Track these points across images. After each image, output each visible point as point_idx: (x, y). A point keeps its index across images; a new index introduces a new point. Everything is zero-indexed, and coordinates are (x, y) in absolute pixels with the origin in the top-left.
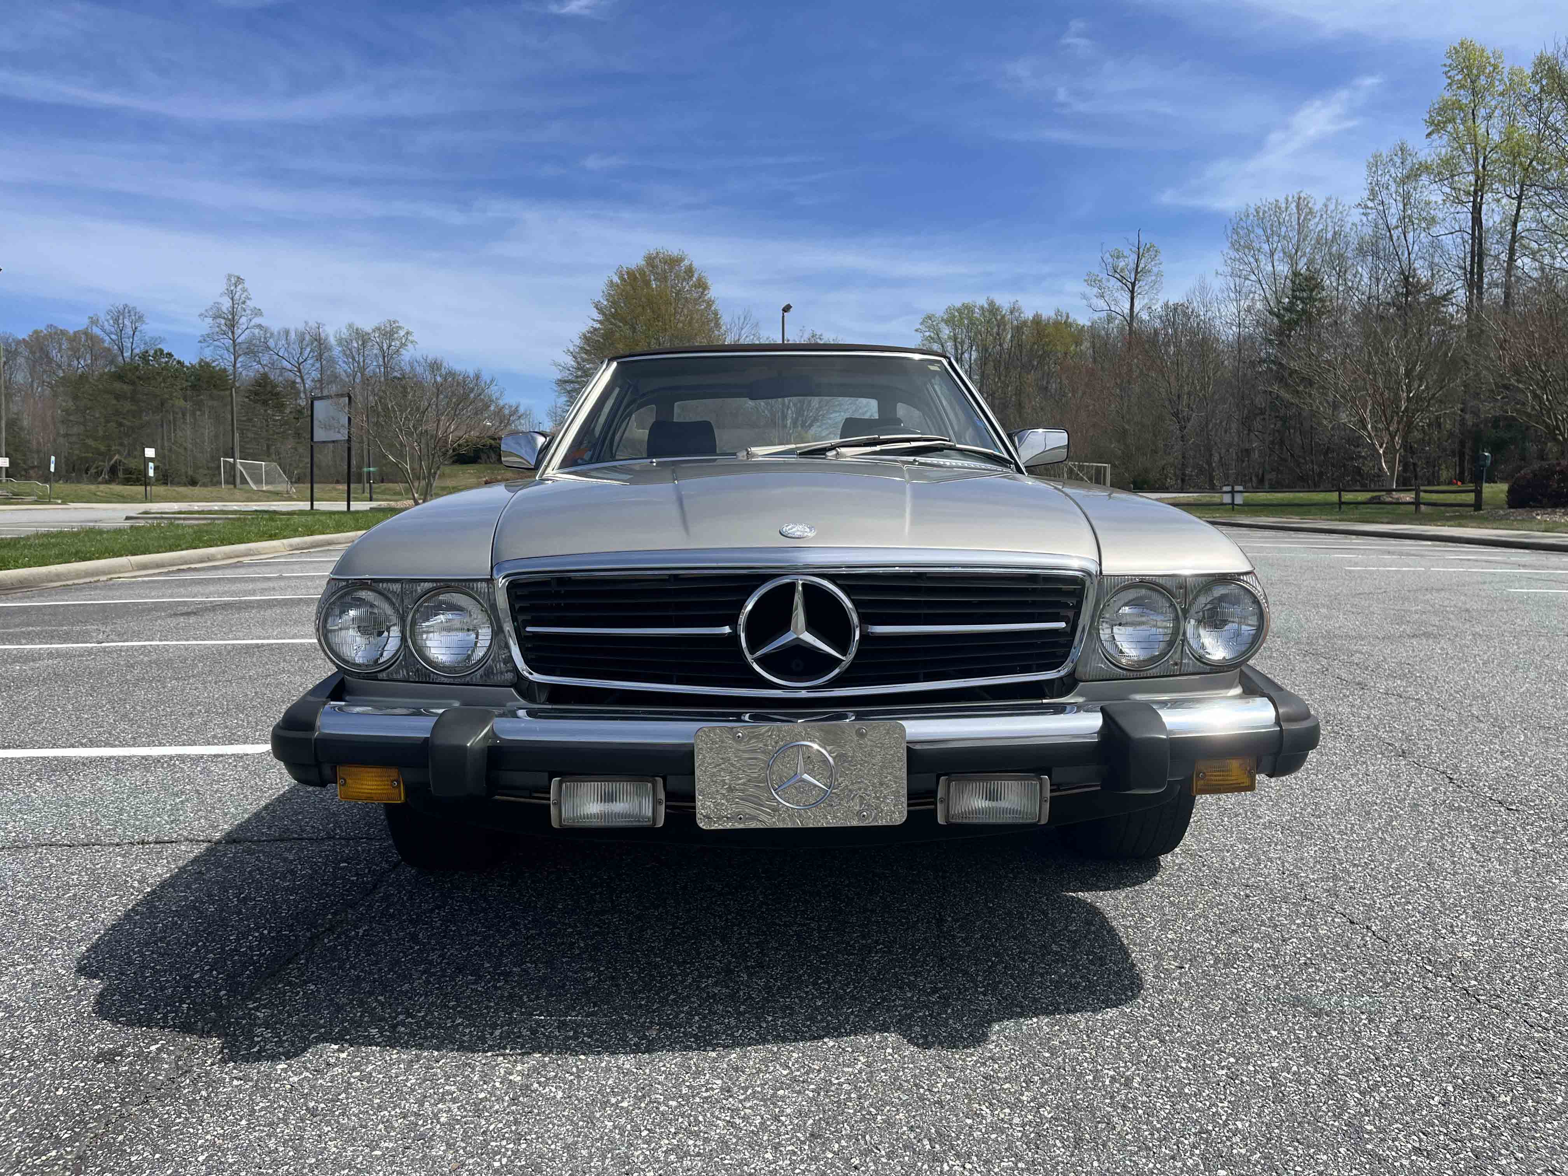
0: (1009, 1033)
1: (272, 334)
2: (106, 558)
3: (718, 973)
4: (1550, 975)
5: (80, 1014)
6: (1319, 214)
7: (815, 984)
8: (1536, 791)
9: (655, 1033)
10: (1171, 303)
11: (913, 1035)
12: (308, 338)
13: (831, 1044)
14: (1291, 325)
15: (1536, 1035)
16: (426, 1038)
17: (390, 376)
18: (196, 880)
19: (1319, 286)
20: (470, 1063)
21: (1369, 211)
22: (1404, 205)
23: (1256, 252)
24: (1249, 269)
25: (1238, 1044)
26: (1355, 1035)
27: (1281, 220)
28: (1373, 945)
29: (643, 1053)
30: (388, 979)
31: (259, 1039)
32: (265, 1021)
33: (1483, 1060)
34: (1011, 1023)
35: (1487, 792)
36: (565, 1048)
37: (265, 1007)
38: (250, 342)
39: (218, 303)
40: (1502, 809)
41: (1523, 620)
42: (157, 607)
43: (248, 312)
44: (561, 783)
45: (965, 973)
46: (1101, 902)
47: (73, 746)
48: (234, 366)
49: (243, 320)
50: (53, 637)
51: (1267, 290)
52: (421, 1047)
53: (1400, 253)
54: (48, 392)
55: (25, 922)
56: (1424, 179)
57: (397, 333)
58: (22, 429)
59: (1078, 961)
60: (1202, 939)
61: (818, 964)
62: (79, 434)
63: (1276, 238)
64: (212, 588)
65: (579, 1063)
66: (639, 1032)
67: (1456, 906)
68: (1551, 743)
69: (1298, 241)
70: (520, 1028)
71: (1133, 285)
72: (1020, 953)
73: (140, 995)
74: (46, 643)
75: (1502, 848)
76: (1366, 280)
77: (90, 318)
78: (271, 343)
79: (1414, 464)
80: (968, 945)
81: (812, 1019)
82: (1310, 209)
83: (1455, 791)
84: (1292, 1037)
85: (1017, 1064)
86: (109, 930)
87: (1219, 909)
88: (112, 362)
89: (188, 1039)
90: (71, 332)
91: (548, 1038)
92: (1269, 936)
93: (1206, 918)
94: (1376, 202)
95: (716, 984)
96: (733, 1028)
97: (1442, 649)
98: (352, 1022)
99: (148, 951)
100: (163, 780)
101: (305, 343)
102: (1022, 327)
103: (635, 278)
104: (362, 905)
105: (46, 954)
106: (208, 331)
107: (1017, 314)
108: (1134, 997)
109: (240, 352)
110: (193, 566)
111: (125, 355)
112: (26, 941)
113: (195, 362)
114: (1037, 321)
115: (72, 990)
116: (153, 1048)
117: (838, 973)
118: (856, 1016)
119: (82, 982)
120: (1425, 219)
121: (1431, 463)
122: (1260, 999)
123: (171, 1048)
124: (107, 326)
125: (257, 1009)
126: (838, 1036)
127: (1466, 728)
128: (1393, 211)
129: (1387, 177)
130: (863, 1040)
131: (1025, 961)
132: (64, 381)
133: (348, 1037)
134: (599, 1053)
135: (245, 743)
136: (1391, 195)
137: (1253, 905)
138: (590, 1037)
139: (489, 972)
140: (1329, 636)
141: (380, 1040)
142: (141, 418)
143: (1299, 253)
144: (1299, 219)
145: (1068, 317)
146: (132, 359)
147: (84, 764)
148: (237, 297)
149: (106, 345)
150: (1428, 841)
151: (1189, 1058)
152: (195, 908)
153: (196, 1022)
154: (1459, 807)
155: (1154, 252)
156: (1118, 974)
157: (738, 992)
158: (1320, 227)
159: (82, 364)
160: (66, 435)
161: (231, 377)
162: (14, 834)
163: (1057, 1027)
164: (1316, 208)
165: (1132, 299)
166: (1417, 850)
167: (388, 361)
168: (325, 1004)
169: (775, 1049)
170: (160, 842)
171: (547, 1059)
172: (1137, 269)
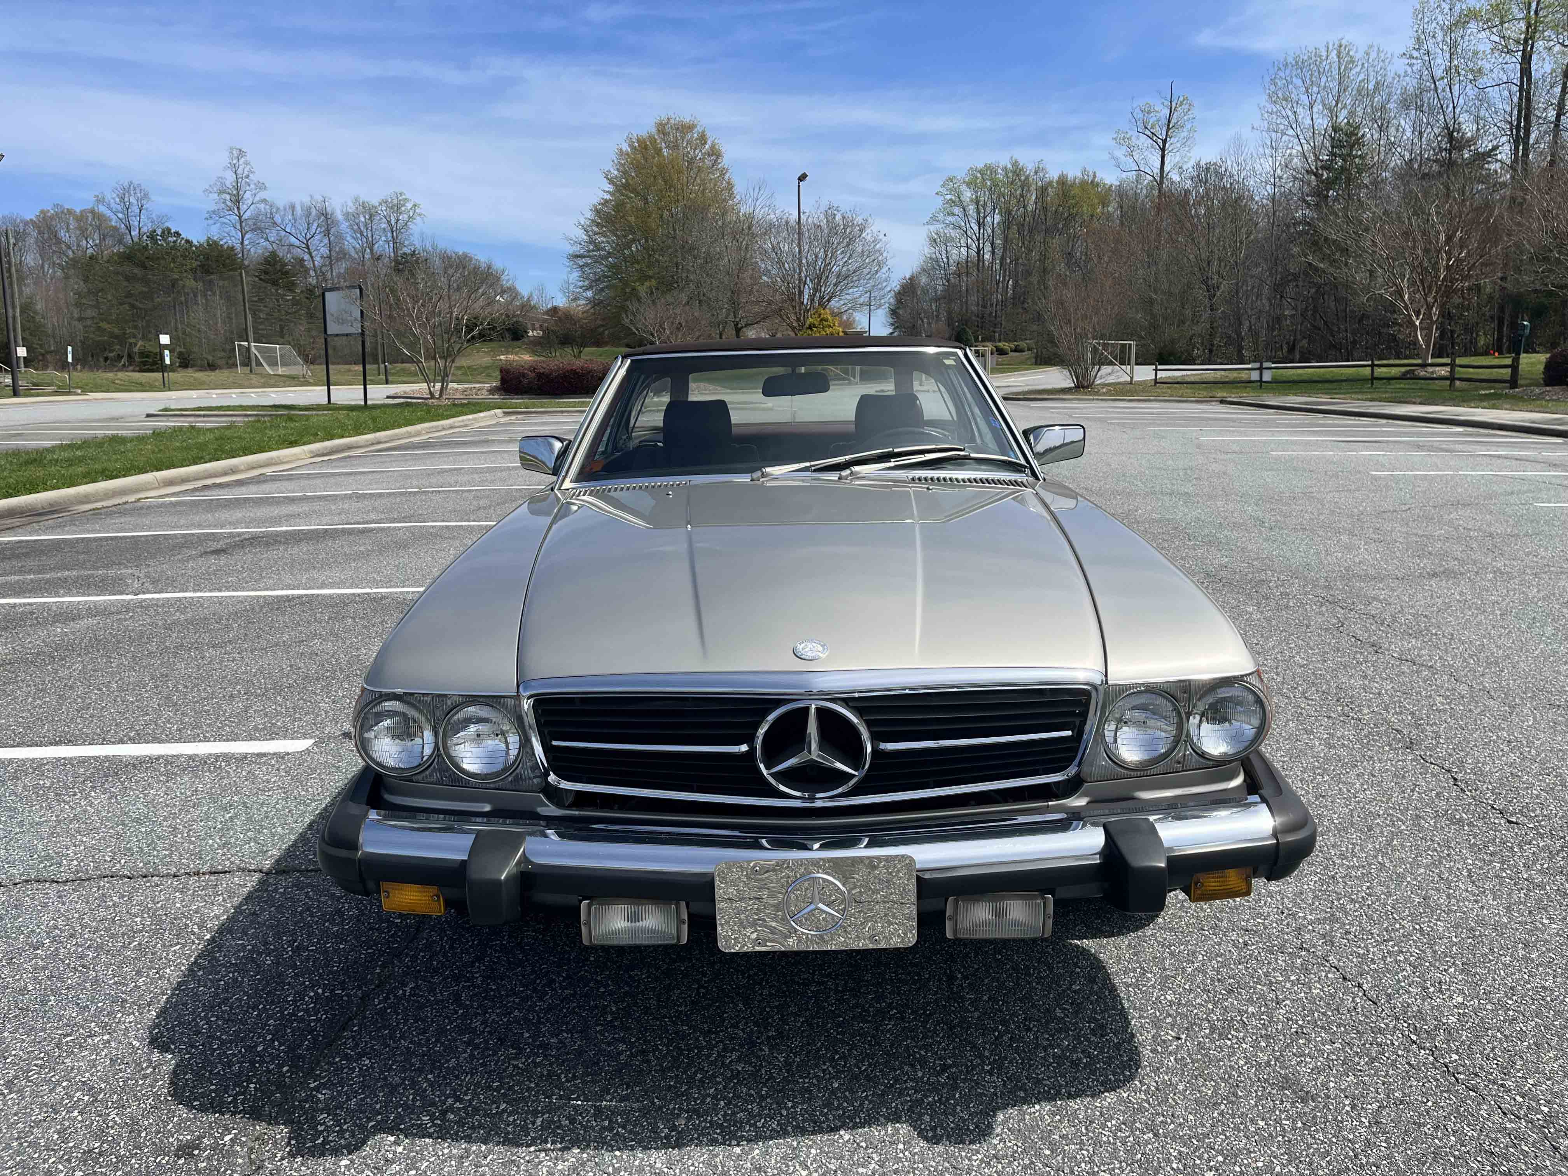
0: (1013, 1124)
1: (278, 209)
2: (132, 475)
3: (741, 1046)
4: (1528, 1047)
5: (157, 1096)
6: (1360, 63)
7: (832, 1059)
8: (1538, 797)
9: (683, 1123)
10: (1203, 163)
11: (923, 1127)
12: (314, 212)
13: (847, 1137)
14: (1329, 184)
15: (1508, 1126)
16: (473, 1128)
17: (400, 252)
18: (252, 922)
19: (1359, 142)
20: (515, 1160)
21: (1414, 61)
22: (1451, 54)
23: (1295, 105)
24: (1286, 123)
25: (1227, 1138)
26: (1337, 1126)
27: (1321, 70)
28: (1363, 1007)
29: (673, 1149)
30: (435, 1052)
31: (322, 1128)
32: (327, 1105)
33: (1455, 1156)
34: (1013, 1112)
35: (1489, 798)
36: (602, 1143)
37: (325, 1087)
38: (255, 218)
39: (221, 178)
40: (1502, 822)
41: (1547, 549)
42: (187, 542)
43: (252, 186)
44: (589, 906)
45: (974, 1047)
46: (1105, 953)
47: (121, 742)
48: (242, 243)
49: (248, 195)
50: (89, 587)
51: (1306, 147)
52: (469, 1139)
53: (1444, 106)
54: (59, 273)
55: (96, 980)
56: (1472, 25)
57: (404, 205)
58: (36, 312)
59: (1081, 1030)
60: (1198, 1001)
61: (835, 1034)
62: (93, 318)
63: (1315, 89)
64: (239, 514)
65: (614, 1161)
66: (668, 1121)
67: (1446, 956)
68: (1559, 728)
69: (1339, 92)
70: (559, 1116)
71: (1165, 142)
72: (1025, 1019)
73: (211, 1072)
74: (84, 595)
75: (1497, 876)
76: (1409, 134)
77: (95, 196)
78: (278, 219)
79: (1452, 332)
80: (976, 1010)
81: (828, 1104)
82: (1351, 57)
83: (1458, 797)
84: (1278, 1129)
85: (1019, 1164)
86: (176, 989)
87: (1218, 962)
88: (120, 241)
89: (258, 1127)
90: (78, 211)
91: (585, 1128)
92: (1263, 996)
93: (1205, 973)
94: (1421, 51)
95: (739, 1059)
96: (755, 1116)
97: (1461, 594)
98: (406, 1107)
99: (213, 1016)
100: (211, 788)
101: (311, 219)
102: (1046, 189)
103: (646, 148)
104: (407, 955)
105: (120, 1021)
106: (214, 207)
107: (1041, 175)
108: (1132, 1078)
109: (247, 228)
110: (218, 480)
111: (133, 233)
112: (100, 1005)
113: (203, 240)
114: (1062, 181)
115: (148, 1067)
116: (227, 1138)
117: (853, 1047)
118: (870, 1102)
119: (156, 1056)
120: (1472, 71)
121: (1469, 329)
122: (1251, 1079)
123: (244, 1139)
124: (113, 205)
125: (317, 1089)
126: (853, 1128)
127: (1476, 707)
128: (1439, 61)
129: (1434, 25)
130: (876, 1132)
131: (1029, 1030)
132: (74, 263)
133: (402, 1126)
134: (633, 1149)
135: (285, 738)
136: (1438, 44)
137: (1250, 955)
138: (624, 1127)
139: (528, 1044)
140: (1348, 576)
141: (432, 1130)
142: (152, 300)
143: (1339, 105)
144: (1340, 70)
145: (1095, 176)
146: (140, 239)
147: (134, 766)
148: (239, 171)
149: (113, 224)
150: (1427, 866)
151: (1180, 1157)
152: (253, 960)
153: (263, 1106)
154: (1461, 820)
155: (1187, 106)
156: (1117, 1047)
157: (760, 1069)
158: (1362, 77)
159: (90, 246)
160: (80, 319)
161: (240, 255)
162: (75, 863)
163: (1058, 1117)
164: (1358, 56)
165: (1163, 157)
166: (1415, 879)
167: (397, 237)
168: (379, 1085)
169: (795, 1144)
170: (215, 873)
171: (585, 1155)
172: (1168, 125)
